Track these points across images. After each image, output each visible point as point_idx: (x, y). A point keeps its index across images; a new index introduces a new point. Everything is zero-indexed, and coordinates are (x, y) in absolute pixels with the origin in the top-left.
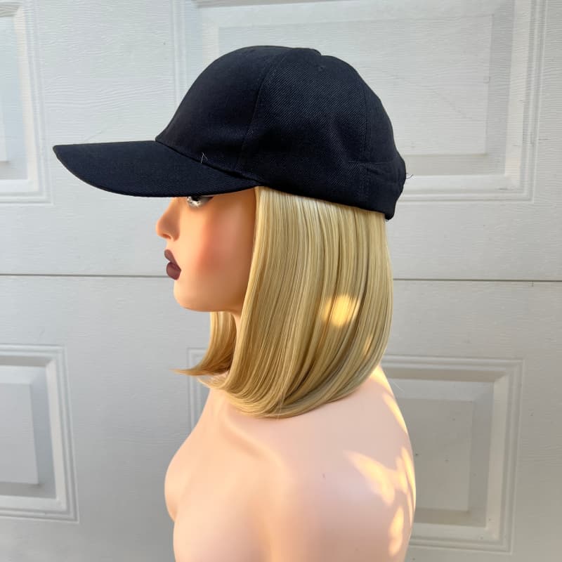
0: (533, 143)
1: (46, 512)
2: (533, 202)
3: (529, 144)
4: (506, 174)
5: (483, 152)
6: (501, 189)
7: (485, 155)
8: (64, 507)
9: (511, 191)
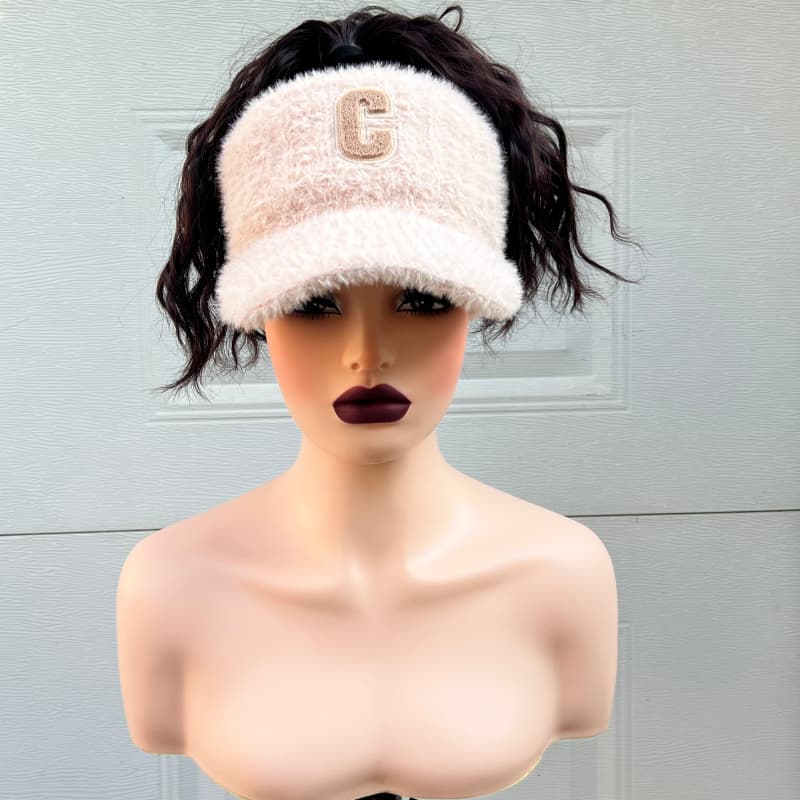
0: (625, 337)
2: (630, 411)
3: (620, 339)
4: (594, 376)
5: (563, 348)
6: (589, 395)
7: (565, 351)
9: (602, 397)
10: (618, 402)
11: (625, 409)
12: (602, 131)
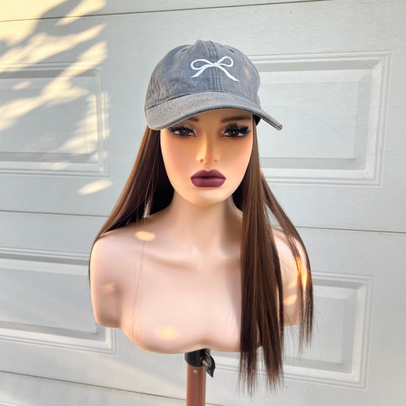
0: (381, 154)
2: (381, 187)
4: (366, 170)
5: (353, 158)
6: (363, 179)
9: (369, 180)
10: (376, 182)
12: (376, 62)
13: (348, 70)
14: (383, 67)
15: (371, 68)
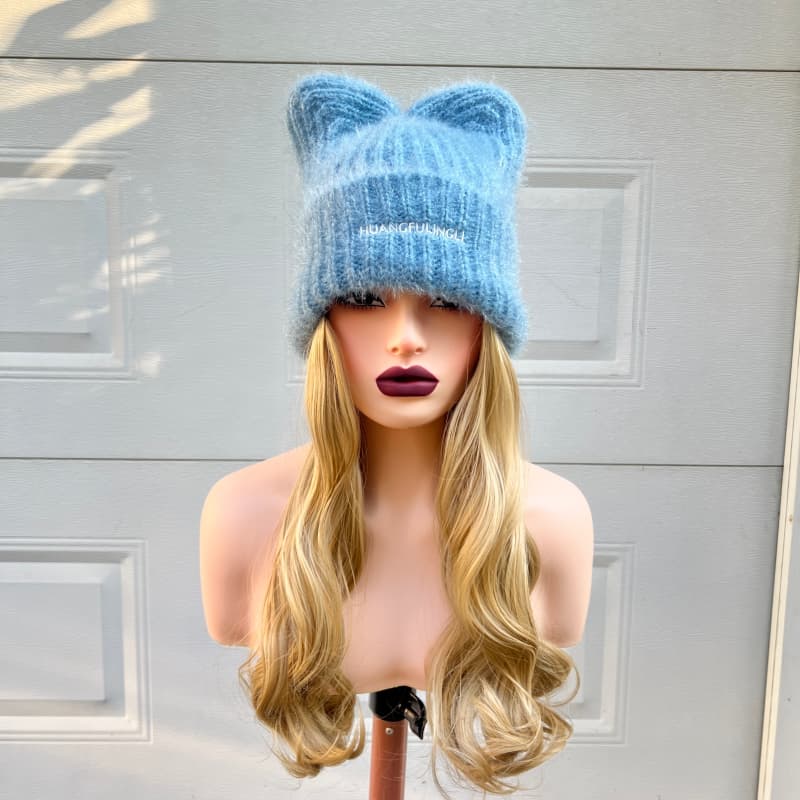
1: (112, 733)
2: (642, 388)
3: (638, 334)
4: (617, 361)
5: (595, 338)
6: (612, 375)
8: (134, 725)
9: (622, 377)
10: (634, 381)
11: (639, 386)
12: (631, 178)
13: (585, 190)
14: (642, 187)
15: (622, 187)
